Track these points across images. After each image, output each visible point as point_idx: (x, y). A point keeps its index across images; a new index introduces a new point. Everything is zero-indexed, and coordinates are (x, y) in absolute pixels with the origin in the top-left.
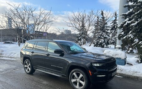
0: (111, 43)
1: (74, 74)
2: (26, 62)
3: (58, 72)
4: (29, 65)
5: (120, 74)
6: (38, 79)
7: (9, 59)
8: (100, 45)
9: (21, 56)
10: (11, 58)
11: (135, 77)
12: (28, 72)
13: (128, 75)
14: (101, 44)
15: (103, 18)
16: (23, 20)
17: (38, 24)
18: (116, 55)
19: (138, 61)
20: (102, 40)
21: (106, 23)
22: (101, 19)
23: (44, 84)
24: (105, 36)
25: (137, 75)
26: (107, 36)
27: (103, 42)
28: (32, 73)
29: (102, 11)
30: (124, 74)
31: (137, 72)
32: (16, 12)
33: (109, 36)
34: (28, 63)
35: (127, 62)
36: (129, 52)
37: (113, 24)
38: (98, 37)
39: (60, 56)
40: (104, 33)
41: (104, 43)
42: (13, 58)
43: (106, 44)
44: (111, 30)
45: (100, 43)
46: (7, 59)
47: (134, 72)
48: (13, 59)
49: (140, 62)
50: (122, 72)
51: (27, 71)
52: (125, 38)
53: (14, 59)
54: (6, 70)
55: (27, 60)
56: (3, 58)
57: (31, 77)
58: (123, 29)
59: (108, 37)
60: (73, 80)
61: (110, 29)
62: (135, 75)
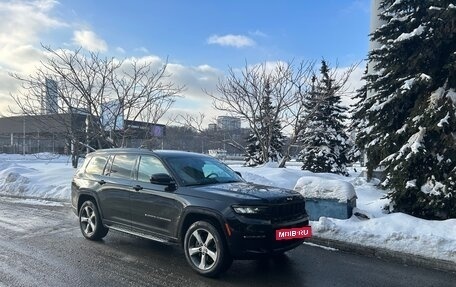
0: (354, 158)
1: (195, 233)
2: (86, 208)
3: (161, 232)
4: (93, 215)
5: (331, 241)
6: (113, 251)
7: (44, 203)
8: (318, 163)
9: (73, 195)
10: (49, 199)
11: (366, 248)
12: (90, 235)
13: (350, 244)
14: (322, 160)
15: (328, 82)
16: (86, 93)
17: (131, 103)
18: (327, 191)
19: (387, 208)
20: (324, 148)
21: (338, 98)
22: (323, 85)
23: (124, 262)
24: (333, 137)
25: (373, 244)
26: (339, 138)
27: (329, 156)
28: (99, 236)
29: (324, 63)
30: (343, 243)
31: (372, 236)
32: (66, 71)
33: (344, 136)
34: (90, 211)
35: (354, 211)
36: (384, 184)
37: (359, 99)
38: (314, 139)
39: (166, 190)
40: (329, 129)
41: (332, 159)
42: (57, 201)
43: (336, 161)
44: (354, 118)
45: (319, 158)
46: (38, 202)
47: (365, 235)
48: (54, 204)
49: (391, 209)
50: (338, 238)
51: (86, 231)
52: (373, 143)
53: (58, 204)
54: (33, 230)
55: (88, 202)
56: (27, 201)
57: (97, 245)
58: (369, 119)
59: (343, 139)
60: (193, 250)
61: (350, 115)
62: (368, 244)
